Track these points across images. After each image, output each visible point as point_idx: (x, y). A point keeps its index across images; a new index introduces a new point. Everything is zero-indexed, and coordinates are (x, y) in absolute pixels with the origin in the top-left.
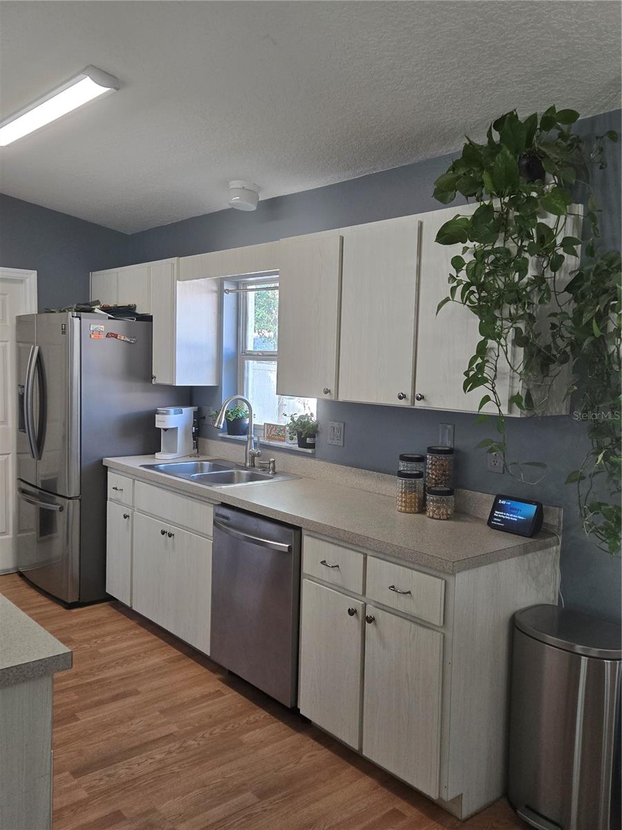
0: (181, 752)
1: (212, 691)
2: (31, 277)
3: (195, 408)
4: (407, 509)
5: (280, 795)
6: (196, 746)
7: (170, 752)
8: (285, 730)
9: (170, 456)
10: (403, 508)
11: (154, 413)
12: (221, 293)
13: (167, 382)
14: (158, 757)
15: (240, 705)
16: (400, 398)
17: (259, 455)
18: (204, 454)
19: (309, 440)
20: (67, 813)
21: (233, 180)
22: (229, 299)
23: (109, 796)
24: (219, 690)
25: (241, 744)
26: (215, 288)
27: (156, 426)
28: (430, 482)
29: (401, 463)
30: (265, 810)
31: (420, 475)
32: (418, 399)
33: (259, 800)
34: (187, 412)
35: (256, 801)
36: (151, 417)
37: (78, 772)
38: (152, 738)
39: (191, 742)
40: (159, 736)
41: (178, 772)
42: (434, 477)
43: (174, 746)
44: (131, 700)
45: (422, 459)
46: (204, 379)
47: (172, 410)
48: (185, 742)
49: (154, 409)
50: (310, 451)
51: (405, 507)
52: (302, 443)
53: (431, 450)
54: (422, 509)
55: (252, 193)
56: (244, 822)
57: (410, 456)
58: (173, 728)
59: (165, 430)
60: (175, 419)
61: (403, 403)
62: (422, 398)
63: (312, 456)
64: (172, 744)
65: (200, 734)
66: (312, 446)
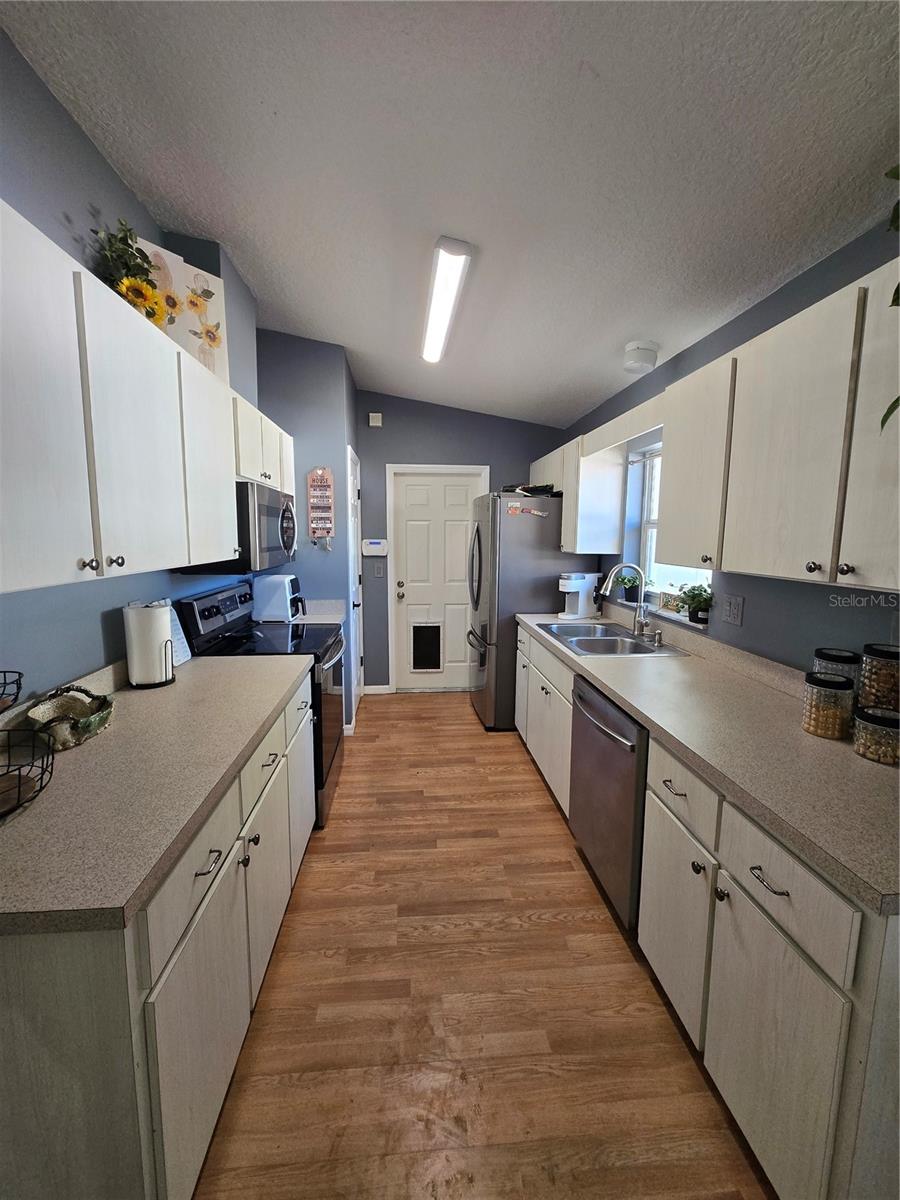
0: (501, 929)
1: (563, 860)
2: (485, 471)
3: (600, 575)
4: (819, 731)
5: (579, 1057)
6: (518, 926)
7: (489, 924)
8: (621, 949)
9: (571, 617)
10: (812, 728)
11: (560, 577)
12: (626, 464)
13: (570, 551)
14: (477, 924)
15: (583, 890)
16: (811, 570)
17: (647, 625)
18: (607, 617)
19: (700, 615)
20: (369, 958)
21: (630, 341)
22: (634, 471)
23: (411, 955)
24: (570, 862)
25: (565, 947)
26: (621, 461)
27: (560, 589)
28: (866, 699)
29: (817, 662)
30: (550, 1074)
31: (848, 684)
32: (843, 572)
33: (550, 1051)
34: (591, 578)
35: (546, 1051)
36: (554, 582)
37: (406, 910)
38: (485, 897)
39: (515, 920)
40: (490, 897)
41: (485, 956)
42: (874, 691)
43: (497, 917)
44: (488, 842)
45: (855, 660)
46: (608, 548)
47: (573, 575)
48: (510, 916)
49: (558, 574)
50: (700, 626)
51: (816, 727)
52: (693, 617)
53: (870, 650)
54: (846, 736)
55: (650, 353)
56: (517, 1080)
57: (834, 653)
58: (506, 893)
59: (568, 593)
60: (578, 584)
61: (815, 577)
62: (851, 570)
63: (704, 632)
64: (496, 915)
65: (529, 912)
66: (704, 621)
